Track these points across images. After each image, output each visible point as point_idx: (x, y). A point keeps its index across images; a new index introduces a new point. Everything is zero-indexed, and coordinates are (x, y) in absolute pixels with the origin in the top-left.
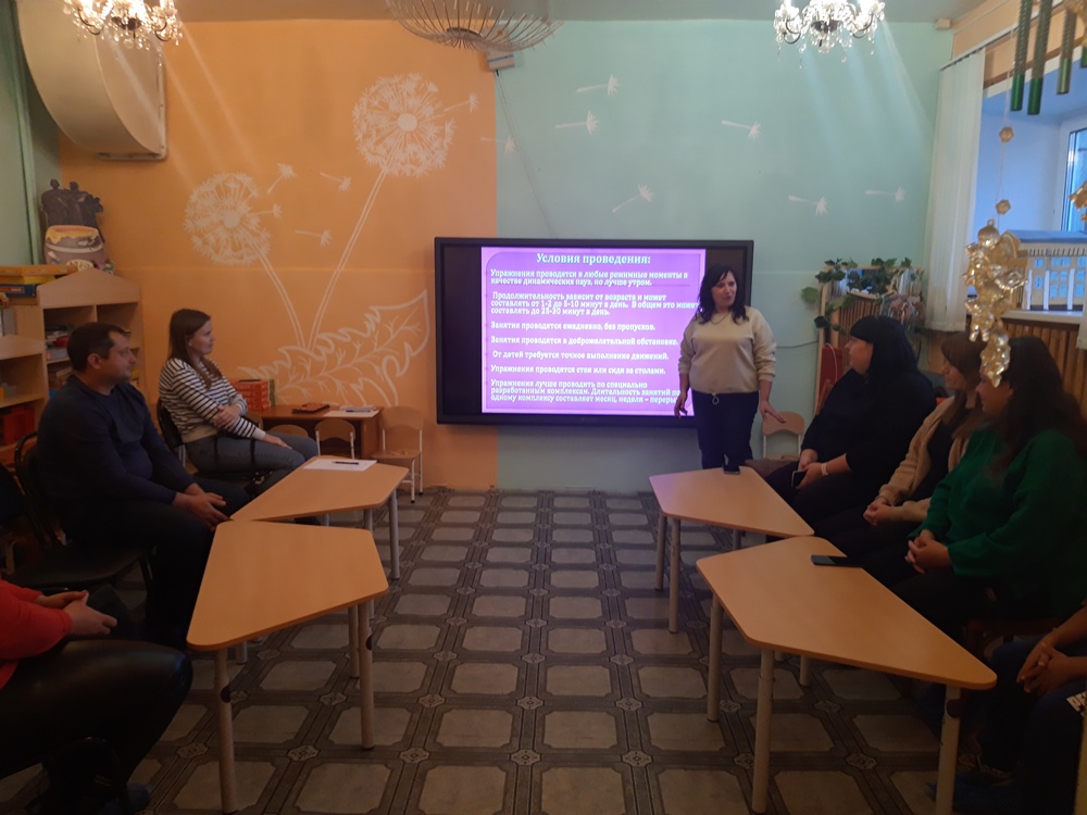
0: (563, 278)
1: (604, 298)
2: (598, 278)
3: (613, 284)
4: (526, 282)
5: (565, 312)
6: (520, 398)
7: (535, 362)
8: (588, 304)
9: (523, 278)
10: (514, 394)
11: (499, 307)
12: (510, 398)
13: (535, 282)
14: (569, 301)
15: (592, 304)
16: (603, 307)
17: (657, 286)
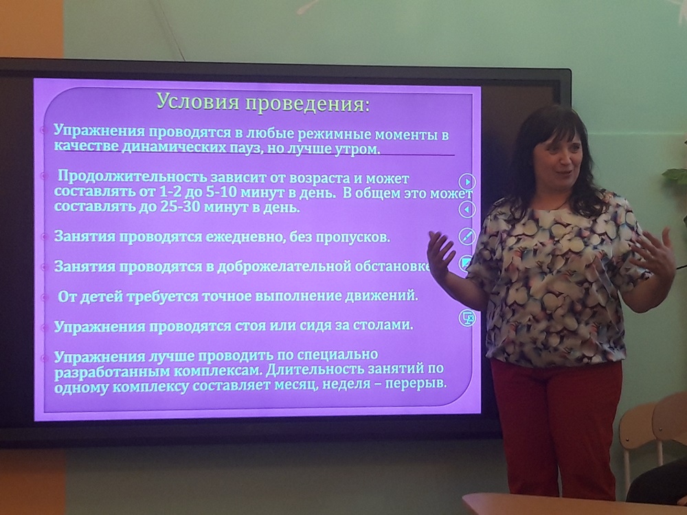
0: (204, 140)
1: (287, 179)
2: (275, 142)
3: (305, 153)
4: (128, 148)
5: (208, 208)
6: (116, 388)
7: (149, 313)
8: (255, 193)
9: (121, 140)
10: (103, 380)
11: (70, 199)
12: (94, 388)
13: (146, 147)
14: (217, 187)
15: (264, 193)
16: (286, 200)
17: (392, 157)
